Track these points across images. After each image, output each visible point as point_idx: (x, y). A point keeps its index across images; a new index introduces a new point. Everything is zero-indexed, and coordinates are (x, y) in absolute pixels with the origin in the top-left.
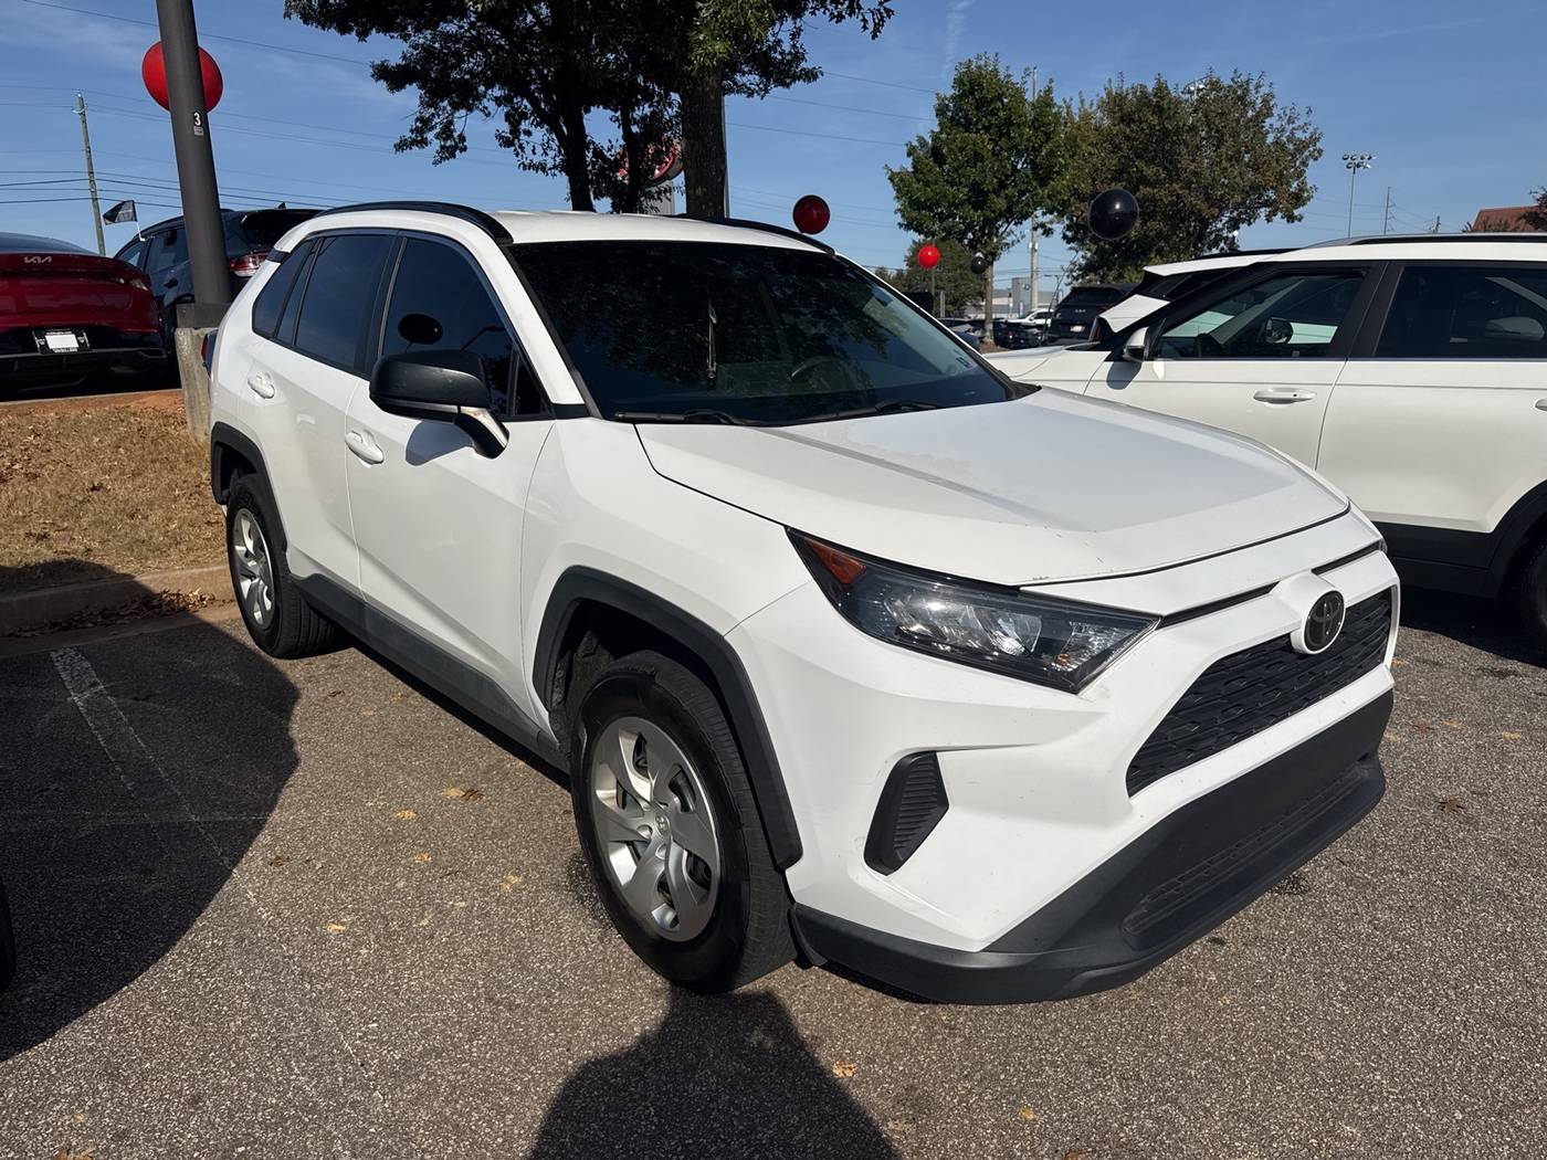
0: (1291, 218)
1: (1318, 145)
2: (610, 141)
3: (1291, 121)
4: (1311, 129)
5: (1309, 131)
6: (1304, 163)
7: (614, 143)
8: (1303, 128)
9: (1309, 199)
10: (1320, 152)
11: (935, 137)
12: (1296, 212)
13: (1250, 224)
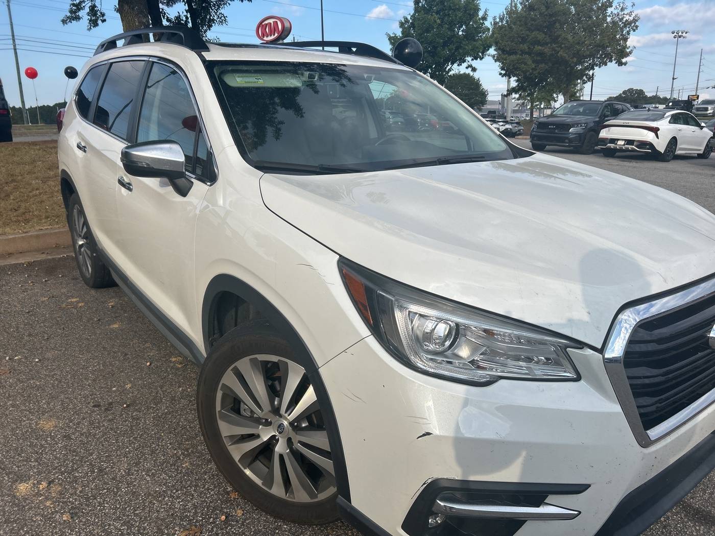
0: (620, 64)
1: (637, 24)
2: (179, 13)
3: (622, 9)
4: (634, 15)
5: (632, 16)
6: (628, 33)
7: (181, 14)
8: (630, 14)
9: (630, 52)
10: (637, 27)
11: (413, 16)
12: (624, 60)
13: (600, 67)
